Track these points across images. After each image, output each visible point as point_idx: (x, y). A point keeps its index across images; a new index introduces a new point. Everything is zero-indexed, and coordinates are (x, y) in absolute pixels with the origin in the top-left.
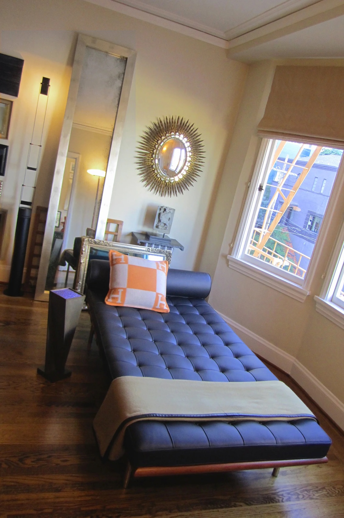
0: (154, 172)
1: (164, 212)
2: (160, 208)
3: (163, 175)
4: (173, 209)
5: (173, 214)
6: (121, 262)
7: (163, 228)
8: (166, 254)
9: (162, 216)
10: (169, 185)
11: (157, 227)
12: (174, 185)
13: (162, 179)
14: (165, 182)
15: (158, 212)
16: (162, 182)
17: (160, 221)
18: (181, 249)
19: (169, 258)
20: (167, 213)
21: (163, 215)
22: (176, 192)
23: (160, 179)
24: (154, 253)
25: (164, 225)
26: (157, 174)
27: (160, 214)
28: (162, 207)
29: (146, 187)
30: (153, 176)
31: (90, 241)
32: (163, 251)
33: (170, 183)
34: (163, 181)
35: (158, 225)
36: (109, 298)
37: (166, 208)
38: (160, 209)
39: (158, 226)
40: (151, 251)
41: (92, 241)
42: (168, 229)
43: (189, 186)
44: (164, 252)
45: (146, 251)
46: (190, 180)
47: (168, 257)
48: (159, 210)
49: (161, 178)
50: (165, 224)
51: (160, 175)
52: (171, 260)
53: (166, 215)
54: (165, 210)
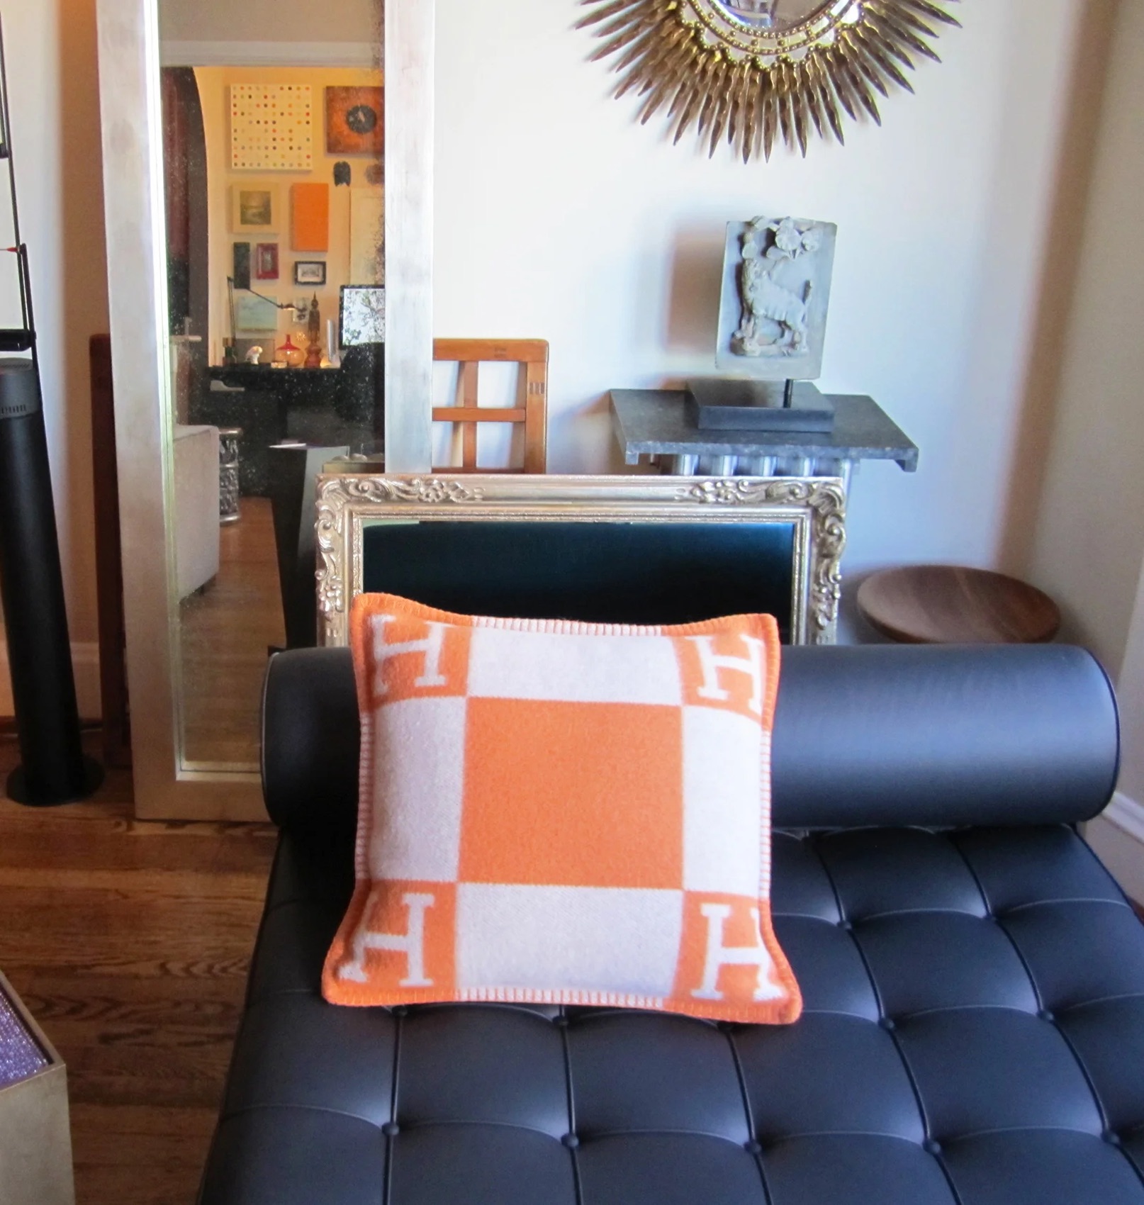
0: (679, 24)
1: (764, 253)
2: (737, 230)
3: (734, 25)
4: (825, 225)
5: (825, 254)
6: (420, 682)
7: (773, 349)
8: (808, 505)
9: (758, 282)
10: (780, 81)
11: (736, 347)
12: (817, 76)
13: (734, 55)
14: (754, 65)
15: (730, 259)
16: (735, 74)
17: (751, 312)
18: (902, 464)
19: (831, 526)
20: (785, 258)
21: (759, 276)
22: (832, 115)
23: (718, 56)
24: (733, 504)
25: (777, 330)
26: (698, 31)
27: (740, 271)
28: (749, 225)
29: (644, 121)
30: (678, 44)
31: (352, 490)
32: (784, 490)
33: (790, 66)
34: (743, 68)
35: (739, 335)
36: (349, 955)
37: (774, 228)
38: (741, 241)
39: (742, 340)
40: (711, 498)
41: (364, 491)
42: (803, 348)
43: (908, 63)
44: (793, 493)
45: (683, 500)
46: (913, 22)
47: (825, 517)
48: (736, 245)
49: (723, 52)
50: (783, 325)
51: (713, 31)
52: (840, 537)
53: (781, 266)
54: (770, 238)
